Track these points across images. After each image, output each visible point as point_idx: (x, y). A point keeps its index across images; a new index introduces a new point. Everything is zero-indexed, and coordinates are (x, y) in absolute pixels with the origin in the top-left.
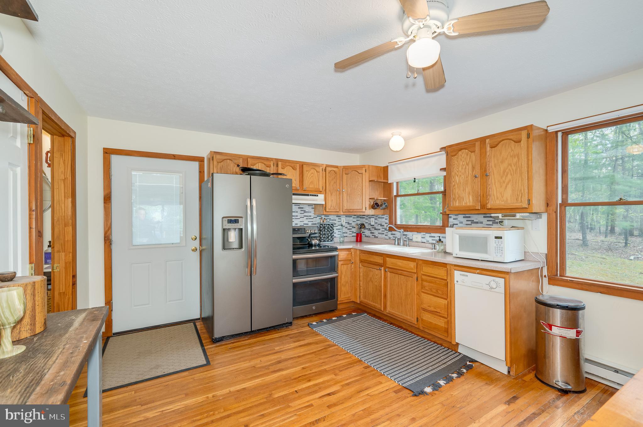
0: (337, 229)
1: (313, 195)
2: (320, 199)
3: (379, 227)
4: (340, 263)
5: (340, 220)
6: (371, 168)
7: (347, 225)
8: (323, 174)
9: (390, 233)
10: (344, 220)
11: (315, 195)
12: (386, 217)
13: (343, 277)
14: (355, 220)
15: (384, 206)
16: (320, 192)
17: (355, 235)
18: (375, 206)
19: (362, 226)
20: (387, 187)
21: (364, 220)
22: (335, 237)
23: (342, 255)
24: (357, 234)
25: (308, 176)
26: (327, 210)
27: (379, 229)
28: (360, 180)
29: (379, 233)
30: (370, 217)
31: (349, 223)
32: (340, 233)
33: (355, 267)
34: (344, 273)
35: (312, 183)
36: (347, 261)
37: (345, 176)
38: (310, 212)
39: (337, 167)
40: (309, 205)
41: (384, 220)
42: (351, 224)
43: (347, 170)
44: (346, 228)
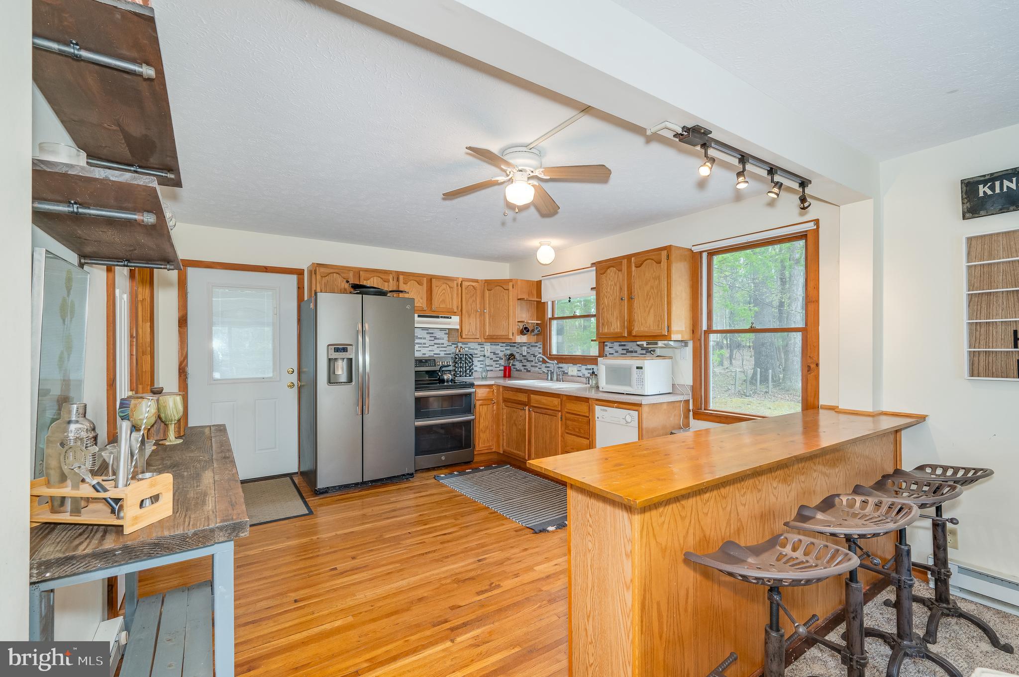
0: (478, 361)
1: (445, 317)
2: (454, 322)
3: (532, 358)
4: (478, 403)
5: (483, 349)
6: (519, 283)
7: (492, 356)
8: (458, 290)
9: (544, 365)
10: (488, 348)
11: (448, 318)
12: (540, 345)
13: (482, 421)
14: (503, 349)
15: (536, 331)
16: (455, 314)
17: (502, 368)
18: (525, 331)
19: (511, 356)
20: (540, 307)
21: (515, 349)
22: (476, 371)
23: (481, 393)
24: (505, 367)
25: (439, 292)
26: (464, 337)
27: (532, 361)
28: (506, 298)
29: (532, 366)
30: (521, 345)
31: (494, 353)
32: (482, 366)
33: (498, 409)
34: (483, 415)
35: (443, 301)
36: (487, 401)
37: (487, 292)
38: (443, 339)
39: (476, 281)
40: (441, 329)
41: (537, 349)
42: (498, 354)
43: (490, 284)
44: (491, 359)
